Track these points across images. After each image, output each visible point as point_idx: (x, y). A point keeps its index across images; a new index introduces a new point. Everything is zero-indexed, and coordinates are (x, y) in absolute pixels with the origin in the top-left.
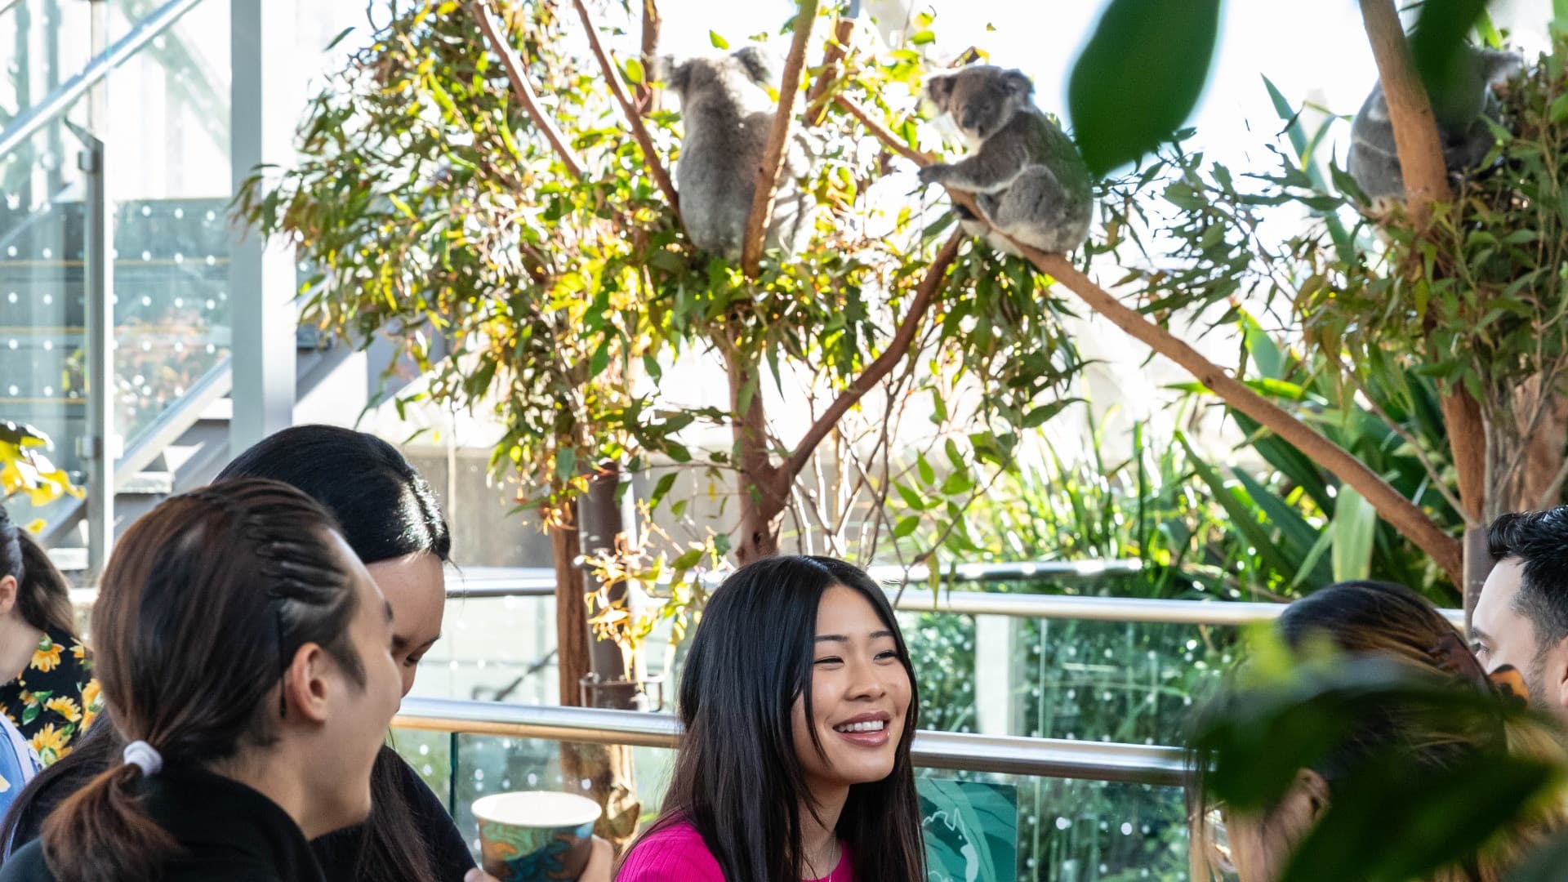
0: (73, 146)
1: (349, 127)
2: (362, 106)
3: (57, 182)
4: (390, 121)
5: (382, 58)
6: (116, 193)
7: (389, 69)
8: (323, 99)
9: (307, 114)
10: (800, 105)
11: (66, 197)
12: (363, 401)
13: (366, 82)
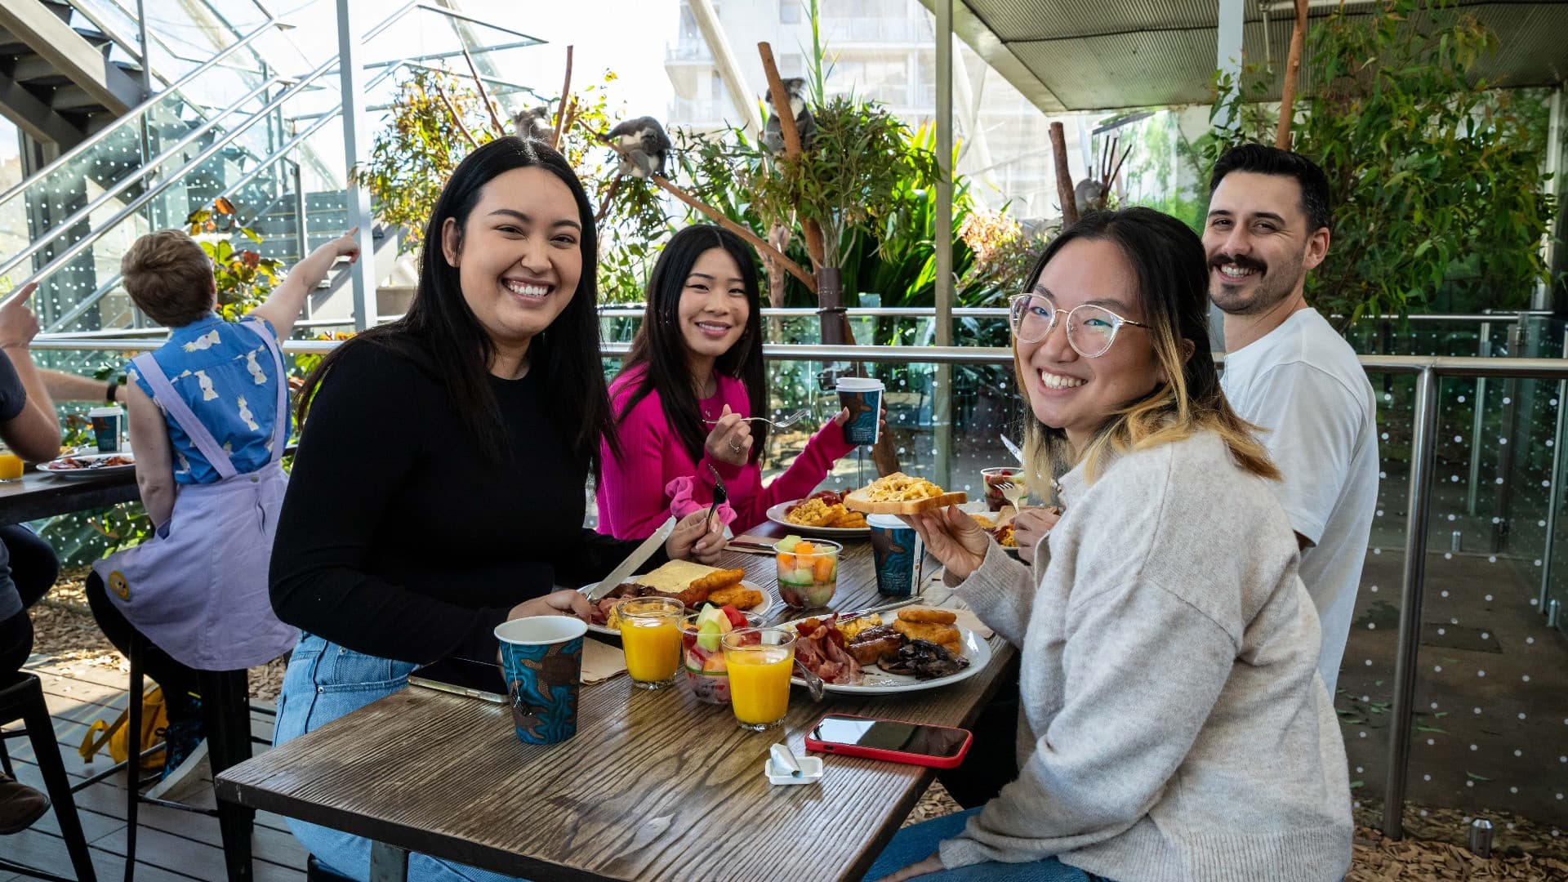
0: (288, 167)
1: (389, 149)
2: (394, 141)
3: (285, 188)
4: (405, 146)
5: (400, 122)
6: (305, 190)
7: (403, 127)
8: (379, 140)
9: (373, 146)
10: (563, 125)
11: (288, 193)
12: (397, 253)
13: (395, 133)
